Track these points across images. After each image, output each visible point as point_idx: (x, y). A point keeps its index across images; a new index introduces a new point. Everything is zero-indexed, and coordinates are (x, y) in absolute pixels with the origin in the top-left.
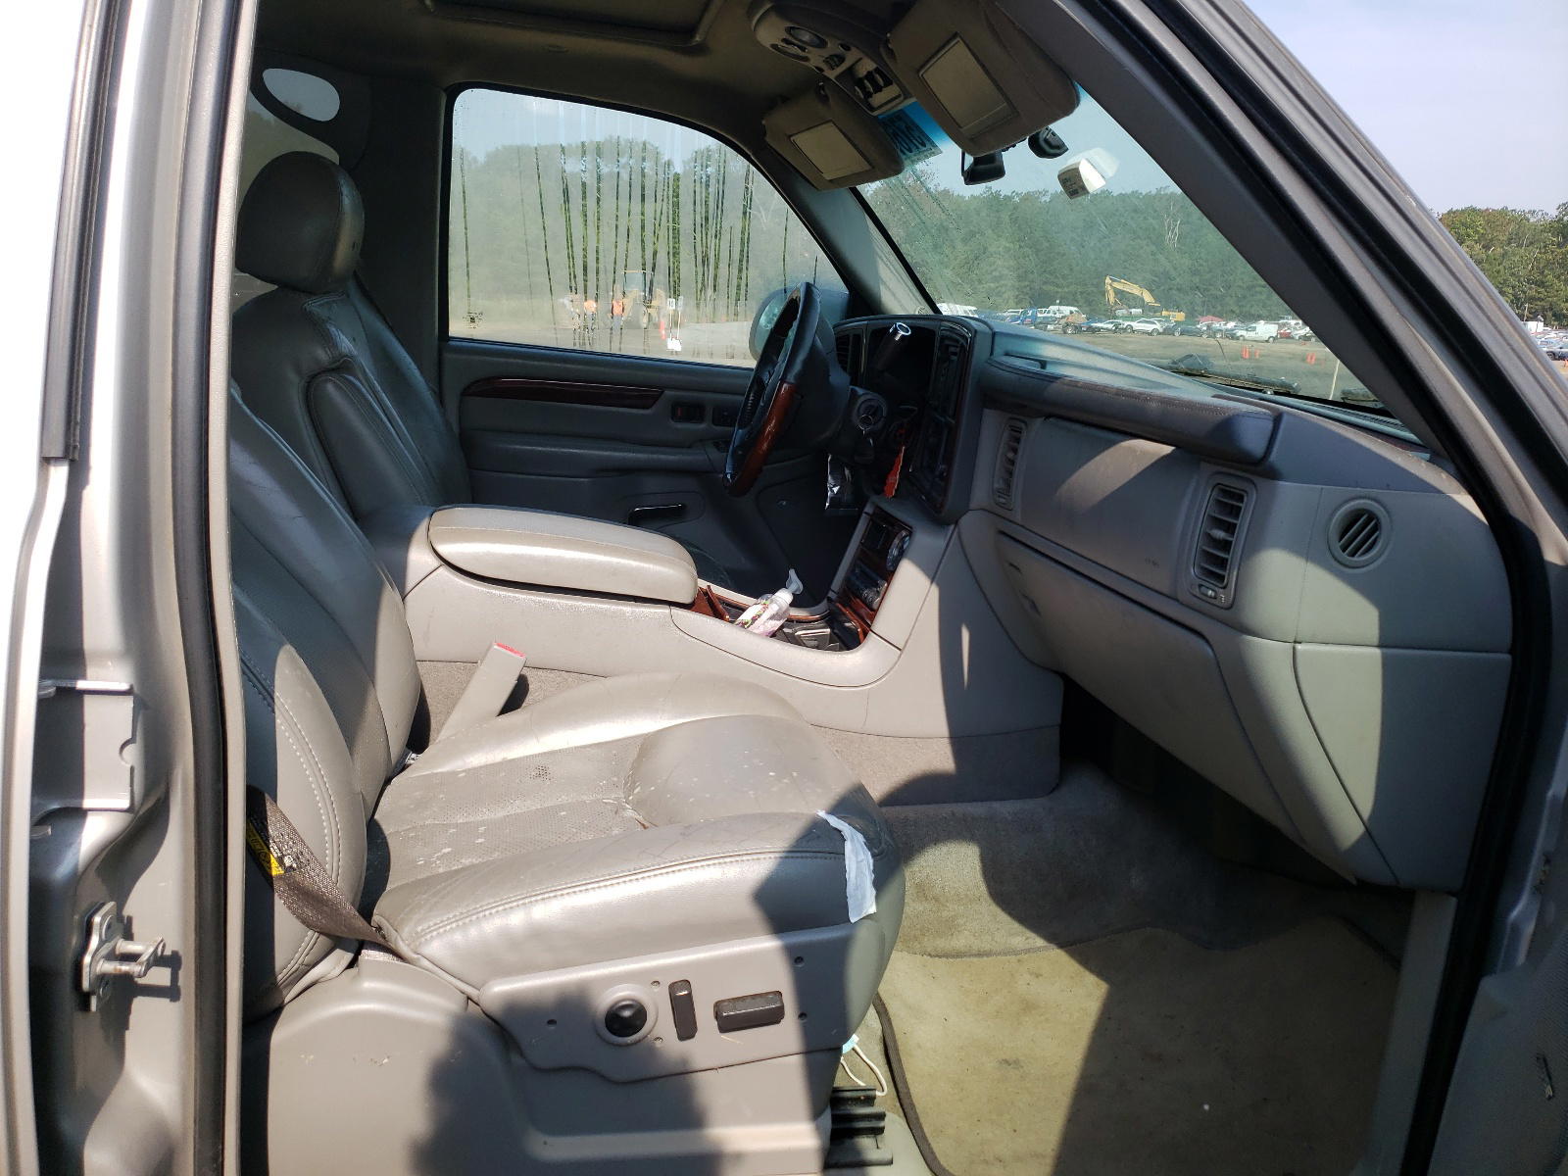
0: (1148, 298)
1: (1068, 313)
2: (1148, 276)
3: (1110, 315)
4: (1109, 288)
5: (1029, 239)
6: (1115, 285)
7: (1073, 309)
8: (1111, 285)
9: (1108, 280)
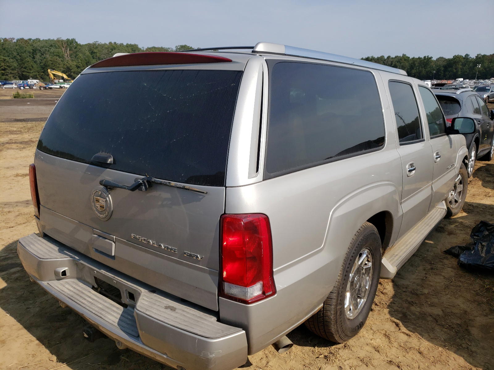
0: (65, 76)
1: (36, 82)
2: (62, 69)
3: (52, 83)
4: (50, 73)
5: (12, 56)
6: (52, 72)
7: (38, 81)
8: (50, 72)
9: (49, 71)
